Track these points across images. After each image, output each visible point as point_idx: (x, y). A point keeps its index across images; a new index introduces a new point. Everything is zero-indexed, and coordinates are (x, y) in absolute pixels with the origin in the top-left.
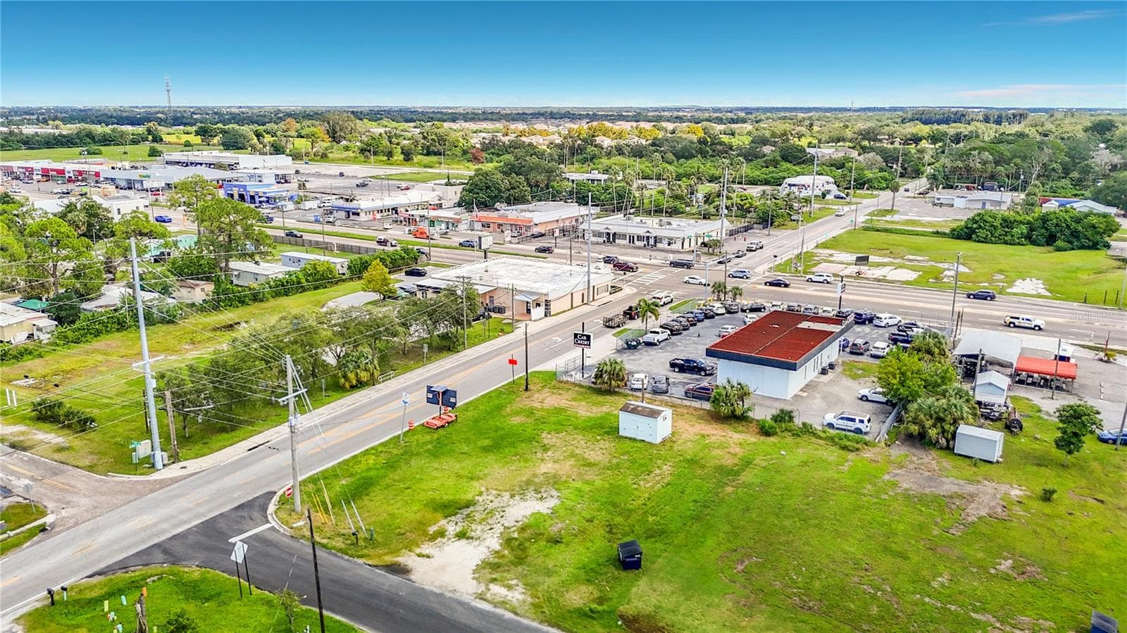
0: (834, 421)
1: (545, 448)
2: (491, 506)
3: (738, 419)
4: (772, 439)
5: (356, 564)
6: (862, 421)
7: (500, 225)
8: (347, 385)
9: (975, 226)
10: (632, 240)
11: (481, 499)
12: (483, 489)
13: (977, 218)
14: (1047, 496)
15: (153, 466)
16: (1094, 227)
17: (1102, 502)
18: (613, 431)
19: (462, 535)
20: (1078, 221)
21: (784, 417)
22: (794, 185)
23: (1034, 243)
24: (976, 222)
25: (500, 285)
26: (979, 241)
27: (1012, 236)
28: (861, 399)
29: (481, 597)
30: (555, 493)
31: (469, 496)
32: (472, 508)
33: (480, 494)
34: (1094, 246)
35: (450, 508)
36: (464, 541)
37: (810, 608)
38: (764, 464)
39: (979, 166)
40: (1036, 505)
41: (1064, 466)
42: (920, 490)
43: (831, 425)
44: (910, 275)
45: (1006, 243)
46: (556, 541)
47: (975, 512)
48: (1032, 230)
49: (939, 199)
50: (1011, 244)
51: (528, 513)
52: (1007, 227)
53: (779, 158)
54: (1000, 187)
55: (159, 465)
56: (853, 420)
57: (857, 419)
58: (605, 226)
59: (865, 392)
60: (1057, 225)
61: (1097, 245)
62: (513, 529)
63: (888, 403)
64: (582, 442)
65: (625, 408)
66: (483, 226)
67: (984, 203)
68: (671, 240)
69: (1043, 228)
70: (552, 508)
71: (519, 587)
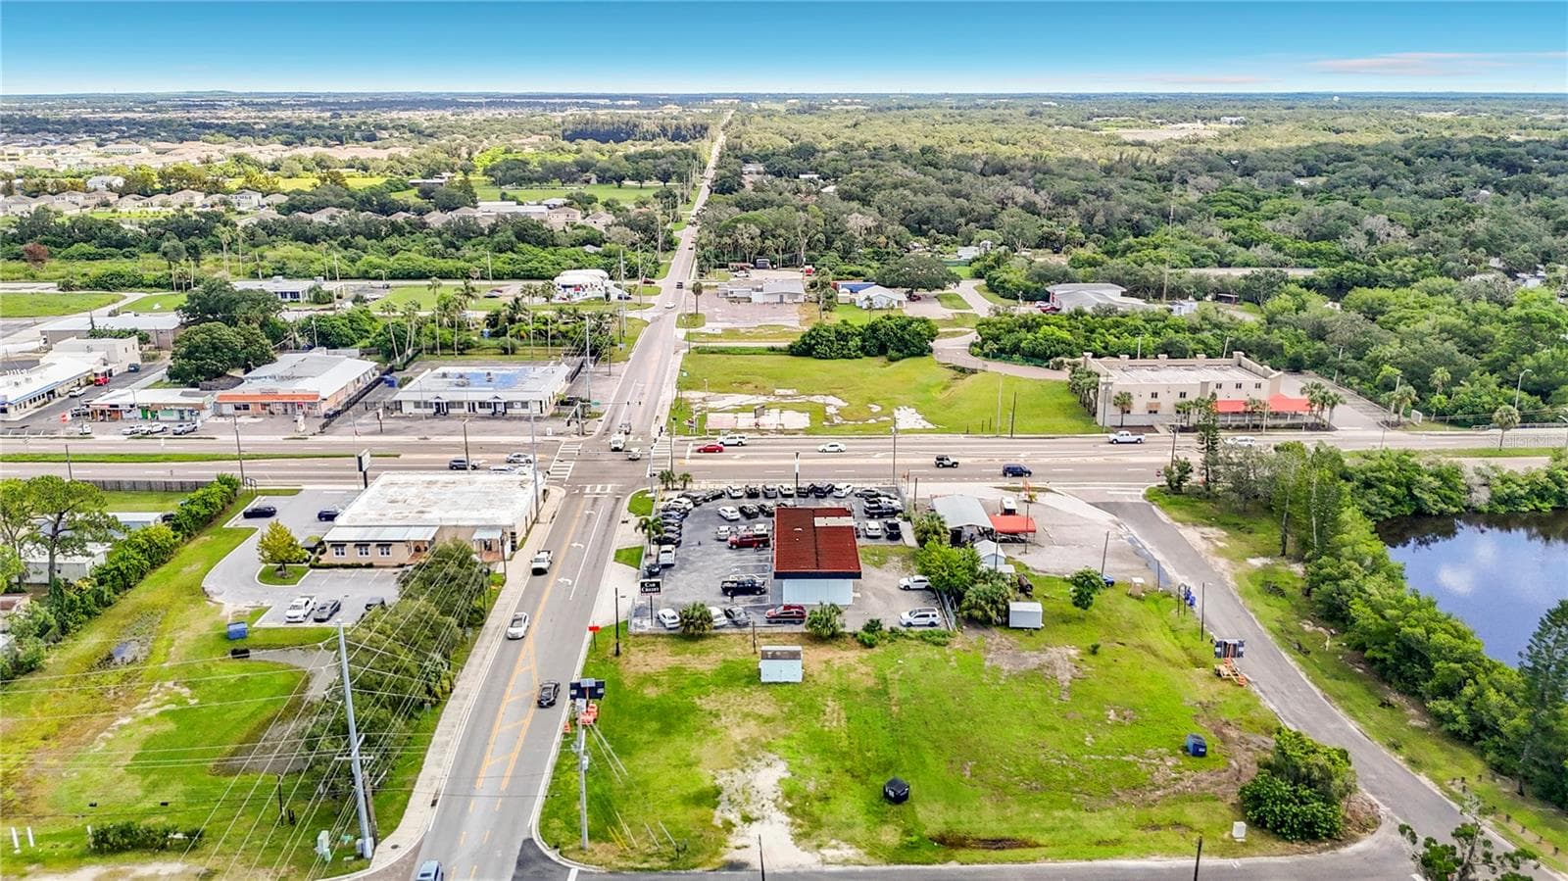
0: (912, 620)
1: (716, 715)
2: (737, 785)
3: (835, 636)
4: (877, 650)
6: (934, 616)
7: (264, 406)
9: (813, 342)
10: (472, 406)
11: (720, 782)
12: (712, 772)
13: (814, 333)
14: (1094, 651)
16: (919, 334)
17: (1123, 644)
19: (748, 819)
20: (903, 328)
21: (873, 626)
22: (570, 287)
23: (868, 354)
24: (814, 338)
25: (444, 523)
26: (820, 358)
27: (849, 349)
28: (904, 590)
29: (826, 863)
31: (709, 783)
32: (725, 793)
33: (715, 778)
34: (921, 354)
35: (708, 798)
36: (755, 824)
38: (897, 677)
39: (748, 241)
40: (1090, 659)
41: (1081, 620)
42: (1018, 669)
43: (909, 625)
44: (801, 421)
45: (844, 357)
46: (825, 799)
47: (1064, 676)
48: (864, 340)
49: (732, 292)
50: (849, 358)
51: (775, 782)
52: (842, 339)
53: (513, 239)
54: (772, 264)
55: (367, 853)
57: (931, 614)
58: (435, 394)
59: (904, 582)
60: (886, 334)
61: (923, 352)
62: (780, 800)
63: (927, 588)
64: (739, 699)
65: (765, 656)
66: (237, 408)
67: (782, 297)
68: (525, 405)
69: (874, 338)
70: (788, 770)
71: (842, 844)
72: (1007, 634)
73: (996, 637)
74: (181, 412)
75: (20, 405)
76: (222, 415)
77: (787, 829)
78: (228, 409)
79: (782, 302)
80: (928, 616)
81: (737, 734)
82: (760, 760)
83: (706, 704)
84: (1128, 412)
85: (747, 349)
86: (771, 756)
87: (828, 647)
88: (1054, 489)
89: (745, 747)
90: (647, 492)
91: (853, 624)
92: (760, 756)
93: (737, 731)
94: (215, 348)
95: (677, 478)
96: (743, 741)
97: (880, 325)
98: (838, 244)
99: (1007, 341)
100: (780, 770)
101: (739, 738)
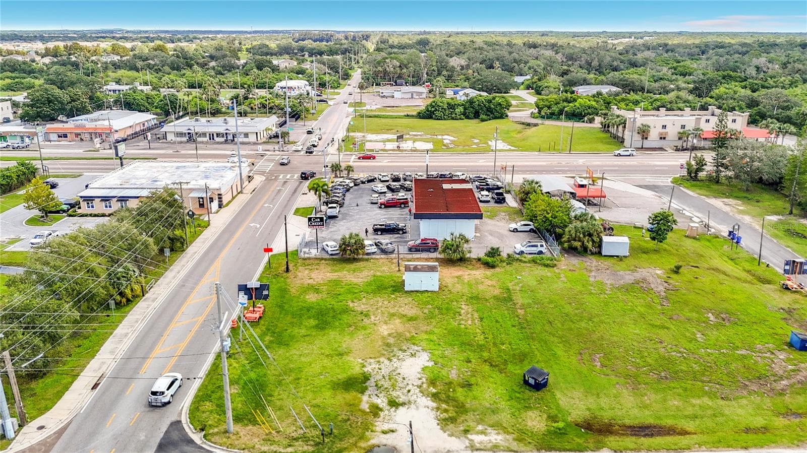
0: (523, 249)
1: (366, 315)
2: (384, 373)
3: (462, 260)
4: (497, 269)
6: (542, 246)
7: (77, 135)
9: (433, 109)
10: (212, 137)
11: (369, 370)
12: (360, 361)
13: (433, 104)
14: (677, 270)
16: (500, 104)
18: (399, 287)
19: (394, 404)
20: (490, 101)
21: (494, 252)
22: (285, 88)
23: (468, 118)
24: (434, 107)
26: (437, 119)
27: (456, 114)
28: (513, 231)
31: (358, 370)
32: (373, 380)
33: (364, 366)
34: (501, 117)
35: (356, 385)
36: (402, 409)
37: (667, 378)
38: (518, 288)
39: (392, 69)
42: (619, 283)
43: (522, 252)
45: (453, 119)
46: (467, 385)
47: (658, 289)
48: (465, 109)
49: (382, 93)
50: (456, 119)
51: (419, 370)
52: (451, 108)
54: (406, 83)
55: (10, 433)
58: (188, 128)
59: (513, 226)
60: (479, 105)
61: (502, 116)
62: (425, 386)
63: (531, 231)
64: (386, 303)
65: (408, 269)
66: (59, 137)
67: (412, 94)
69: (471, 107)
70: (430, 360)
71: (490, 430)
72: (602, 259)
73: (592, 262)
74: (22, 137)
76: (50, 141)
77: (433, 414)
78: (54, 137)
79: (412, 98)
80: (536, 246)
81: (384, 330)
82: (405, 351)
83: (358, 306)
84: (646, 138)
85: (392, 116)
86: (416, 348)
87: (456, 268)
88: (607, 178)
89: (391, 341)
90: (322, 178)
91: (477, 251)
92: (404, 348)
93: (385, 327)
94: (50, 102)
95: (343, 168)
96: (390, 335)
97: (475, 100)
98: (445, 73)
99: (555, 109)
100: (423, 360)
101: (386, 333)
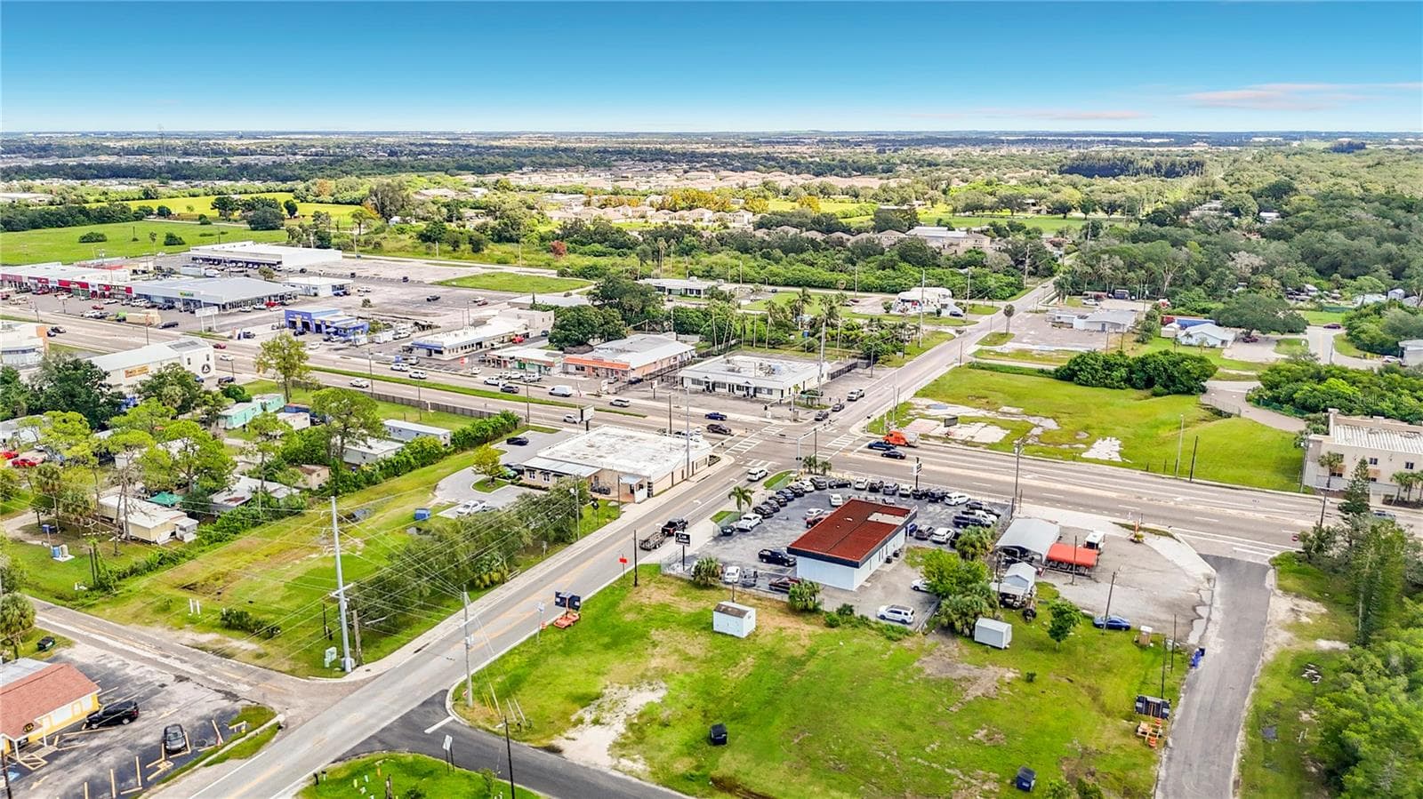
1: (655, 645)
2: (615, 697)
3: (809, 612)
4: (835, 630)
5: (523, 746)
6: (906, 614)
7: (594, 369)
8: (482, 586)
10: (731, 388)
11: (606, 691)
12: (608, 683)
14: (1030, 678)
15: (344, 670)
16: (1188, 372)
17: (1071, 681)
18: (709, 627)
19: (596, 722)
20: (1175, 364)
21: (846, 610)
22: (908, 301)
23: (1134, 386)
25: (604, 467)
26: (1080, 384)
27: (1112, 379)
28: (913, 589)
29: (615, 768)
30: (663, 685)
31: (598, 690)
32: (601, 700)
33: (606, 687)
34: (1189, 391)
35: (585, 700)
36: (598, 726)
37: (840, 769)
38: (825, 654)
39: (1109, 272)
40: (1021, 686)
41: (1055, 650)
42: (939, 676)
43: (883, 617)
44: (996, 436)
45: (1106, 386)
46: (665, 725)
47: (974, 692)
48: (1131, 372)
49: (1059, 318)
50: (1111, 388)
51: (644, 702)
52: (1108, 369)
53: (896, 258)
55: (348, 669)
56: (900, 613)
57: (903, 611)
59: (916, 583)
60: (1155, 369)
61: (1194, 390)
62: (634, 716)
64: (683, 638)
65: (718, 609)
66: (577, 369)
67: (1104, 325)
68: (770, 391)
69: (1142, 371)
70: (662, 697)
71: (641, 760)
72: (967, 645)
74: (540, 367)
75: (452, 350)
76: (567, 373)
77: (614, 737)
78: (572, 369)
79: (1103, 330)
81: (655, 662)
82: (651, 684)
83: (656, 635)
84: (1340, 475)
85: (1020, 368)
87: (796, 618)
89: (651, 673)
90: (790, 472)
91: (830, 606)
92: (654, 682)
93: (658, 660)
96: (655, 668)
100: (657, 696)
101: (654, 665)
